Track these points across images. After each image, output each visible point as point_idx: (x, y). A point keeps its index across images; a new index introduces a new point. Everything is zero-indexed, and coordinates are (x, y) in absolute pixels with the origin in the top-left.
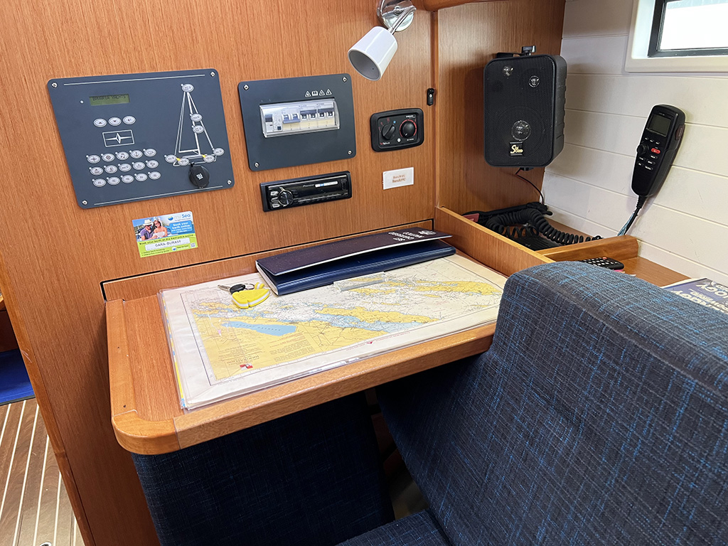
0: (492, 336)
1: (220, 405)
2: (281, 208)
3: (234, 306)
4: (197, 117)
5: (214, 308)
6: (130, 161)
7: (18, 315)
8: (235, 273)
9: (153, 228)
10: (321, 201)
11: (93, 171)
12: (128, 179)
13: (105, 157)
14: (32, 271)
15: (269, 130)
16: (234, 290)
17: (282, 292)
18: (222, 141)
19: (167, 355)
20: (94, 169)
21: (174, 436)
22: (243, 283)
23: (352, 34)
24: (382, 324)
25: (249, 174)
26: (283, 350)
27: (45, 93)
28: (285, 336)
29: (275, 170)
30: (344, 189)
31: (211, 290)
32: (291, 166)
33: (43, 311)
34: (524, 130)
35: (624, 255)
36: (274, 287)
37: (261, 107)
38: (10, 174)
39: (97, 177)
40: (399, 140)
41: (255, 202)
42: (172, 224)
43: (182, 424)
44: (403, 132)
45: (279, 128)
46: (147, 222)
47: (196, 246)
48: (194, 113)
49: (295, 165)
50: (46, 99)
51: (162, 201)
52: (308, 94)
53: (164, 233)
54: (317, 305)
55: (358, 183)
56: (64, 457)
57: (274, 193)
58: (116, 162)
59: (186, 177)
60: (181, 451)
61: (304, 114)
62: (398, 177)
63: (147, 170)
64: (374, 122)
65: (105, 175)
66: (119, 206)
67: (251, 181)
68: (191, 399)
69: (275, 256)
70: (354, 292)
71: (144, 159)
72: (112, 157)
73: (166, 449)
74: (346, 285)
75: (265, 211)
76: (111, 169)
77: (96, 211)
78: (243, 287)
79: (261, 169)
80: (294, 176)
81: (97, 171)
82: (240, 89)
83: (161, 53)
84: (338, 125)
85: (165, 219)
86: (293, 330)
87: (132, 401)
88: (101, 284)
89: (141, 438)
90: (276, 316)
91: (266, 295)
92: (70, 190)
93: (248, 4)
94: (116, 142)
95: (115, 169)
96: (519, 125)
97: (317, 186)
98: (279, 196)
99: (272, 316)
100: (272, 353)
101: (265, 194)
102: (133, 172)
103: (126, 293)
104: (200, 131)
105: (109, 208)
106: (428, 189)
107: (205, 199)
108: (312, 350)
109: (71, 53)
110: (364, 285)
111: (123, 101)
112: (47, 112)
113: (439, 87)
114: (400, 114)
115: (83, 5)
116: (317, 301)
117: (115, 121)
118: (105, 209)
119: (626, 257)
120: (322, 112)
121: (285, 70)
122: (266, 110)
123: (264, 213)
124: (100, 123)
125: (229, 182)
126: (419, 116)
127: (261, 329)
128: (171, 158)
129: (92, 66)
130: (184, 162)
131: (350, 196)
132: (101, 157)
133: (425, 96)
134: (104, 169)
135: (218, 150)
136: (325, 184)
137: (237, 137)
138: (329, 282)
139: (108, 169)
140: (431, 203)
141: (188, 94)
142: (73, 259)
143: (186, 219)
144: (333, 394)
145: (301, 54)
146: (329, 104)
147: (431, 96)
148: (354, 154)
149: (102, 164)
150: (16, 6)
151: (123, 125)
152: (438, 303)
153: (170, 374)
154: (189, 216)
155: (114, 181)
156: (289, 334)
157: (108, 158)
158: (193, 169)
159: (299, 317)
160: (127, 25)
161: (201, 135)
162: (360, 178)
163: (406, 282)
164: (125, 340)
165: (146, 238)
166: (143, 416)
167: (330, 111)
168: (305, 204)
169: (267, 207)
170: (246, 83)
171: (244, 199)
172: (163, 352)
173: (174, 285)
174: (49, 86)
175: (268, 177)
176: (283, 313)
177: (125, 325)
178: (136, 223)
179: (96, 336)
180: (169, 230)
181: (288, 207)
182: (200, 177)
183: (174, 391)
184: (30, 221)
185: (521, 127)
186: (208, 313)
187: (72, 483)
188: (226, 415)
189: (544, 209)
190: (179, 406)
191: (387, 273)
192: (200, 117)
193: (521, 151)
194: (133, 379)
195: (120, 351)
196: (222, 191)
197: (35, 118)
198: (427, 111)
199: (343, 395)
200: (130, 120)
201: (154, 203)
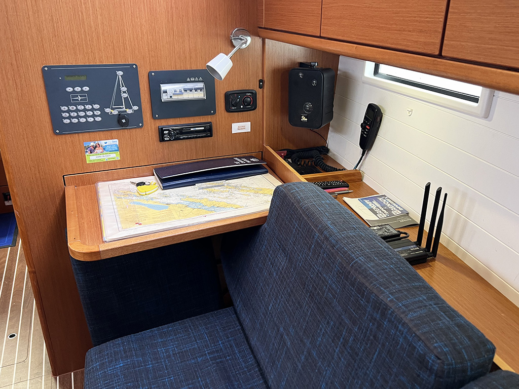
0: (267, 216)
1: (123, 240)
2: (170, 140)
3: (137, 193)
4: (124, 89)
5: (127, 194)
6: (85, 110)
7: (15, 191)
8: (141, 175)
9: (95, 148)
10: (193, 138)
11: (64, 115)
12: (83, 120)
13: (71, 108)
14: (25, 167)
15: (165, 98)
16: (138, 185)
17: (165, 188)
18: (138, 102)
19: (98, 216)
20: (64, 114)
21: (99, 253)
22: (144, 182)
23: (215, 48)
24: (214, 208)
25: (153, 120)
26: (159, 218)
27: (40, 72)
28: (162, 210)
29: (168, 119)
30: (208, 131)
31: (126, 184)
32: (177, 117)
33: (29, 189)
34: (310, 108)
35: (354, 180)
36: (161, 185)
37: (161, 85)
38: (17, 114)
39: (65, 118)
40: (242, 107)
41: (155, 136)
42: (106, 146)
43: (103, 248)
44: (244, 102)
45: (171, 97)
46: (92, 144)
47: (119, 159)
48: (123, 86)
49: (179, 117)
50: (41, 76)
51: (101, 133)
52: (188, 80)
53: (101, 151)
54: (183, 196)
55: (217, 128)
56: (34, 273)
57: (166, 132)
58: (77, 111)
59: (116, 120)
60: (101, 260)
61: (185, 90)
62: (241, 127)
63: (94, 116)
64: (227, 96)
65: (70, 118)
66: (77, 135)
67: (153, 125)
68: (108, 237)
69: (165, 167)
70: (205, 190)
71: (93, 110)
72: (75, 108)
73: (94, 259)
74: (202, 186)
75: (160, 141)
76: (74, 114)
77: (63, 136)
78: (144, 184)
79: (159, 118)
80: (179, 123)
81: (66, 115)
82: (149, 74)
83: (106, 54)
84: (205, 97)
85: (102, 143)
86: (166, 208)
87: (79, 236)
88: (63, 176)
89: (82, 253)
90: (159, 200)
91: (156, 189)
92: (50, 124)
93: (156, 31)
94: (78, 100)
95: (76, 114)
96: (307, 105)
97: (192, 129)
98: (169, 134)
99: (157, 200)
100: (153, 218)
101: (161, 131)
102: (86, 116)
103: (77, 182)
104: (126, 96)
105: (71, 135)
106: (259, 134)
107: (126, 133)
108: (174, 218)
109: (56, 52)
110: (212, 187)
111: (83, 78)
112: (41, 83)
113: (265, 79)
114: (242, 93)
115: (65, 28)
116: (184, 194)
117: (78, 89)
118: (69, 135)
119: (354, 181)
120: (196, 90)
121: (176, 66)
122: (164, 87)
123: (159, 143)
124: (69, 89)
125: (140, 124)
126: (254, 95)
127: (151, 206)
128: (108, 110)
129: (67, 60)
130: (115, 112)
131: (211, 136)
132: (69, 108)
133: (258, 83)
134: (70, 114)
135: (135, 107)
136: (197, 129)
137: (146, 100)
138: (193, 184)
139: (72, 114)
140: (261, 142)
141: (120, 77)
142: (48, 161)
143: (114, 143)
144: (181, 239)
145: (186, 57)
146: (201, 85)
147: (261, 83)
148: (215, 113)
149: (69, 111)
150: (29, 27)
151: (82, 91)
152: (248, 199)
153: (99, 226)
154: (116, 142)
155: (75, 121)
156: (164, 210)
157: (73, 108)
158: (120, 116)
159: (172, 202)
160: (88, 39)
161: (126, 99)
162: (218, 126)
163: (236, 187)
164: (76, 208)
165: (91, 153)
166: (84, 243)
167: (201, 89)
168: (184, 139)
169: (162, 139)
170: (153, 72)
171: (149, 134)
172: (96, 215)
173: (105, 180)
174: (43, 69)
175: (163, 123)
176: (163, 199)
177: (76, 200)
178: (86, 144)
179: (58, 205)
180: (104, 149)
181: (174, 140)
182: (124, 121)
183: (100, 233)
184: (26, 140)
185: (309, 106)
186: (123, 196)
187: (37, 289)
188: (125, 245)
189: (328, 150)
190: (102, 240)
191: (227, 181)
192: (126, 89)
193: (306, 119)
194: (80, 227)
195: (73, 213)
196: (136, 129)
197: (34, 85)
198: (259, 91)
199: (186, 240)
200: (86, 89)
201: (97, 134)
